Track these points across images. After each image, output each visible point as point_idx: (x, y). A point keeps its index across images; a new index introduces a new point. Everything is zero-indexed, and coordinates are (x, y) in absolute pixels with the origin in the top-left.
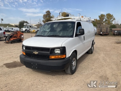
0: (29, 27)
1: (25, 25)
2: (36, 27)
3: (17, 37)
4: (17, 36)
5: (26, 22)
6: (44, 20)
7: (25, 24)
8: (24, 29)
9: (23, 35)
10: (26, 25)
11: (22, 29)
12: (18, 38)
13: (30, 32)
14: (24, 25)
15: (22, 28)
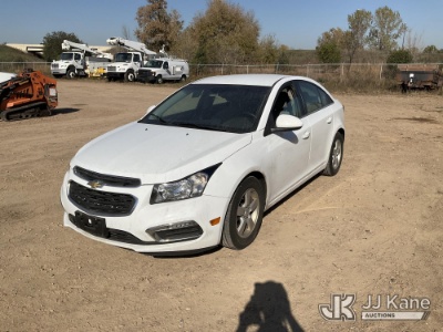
0: (82, 54)
1: (68, 47)
2: (109, 56)
3: (31, 96)
4: (30, 92)
5: (73, 38)
6: (142, 30)
7: (66, 45)
8: (63, 65)
9: (53, 86)
10: (72, 48)
11: (57, 66)
12: (34, 98)
13: (86, 75)
14: (64, 47)
15: (54, 62)
